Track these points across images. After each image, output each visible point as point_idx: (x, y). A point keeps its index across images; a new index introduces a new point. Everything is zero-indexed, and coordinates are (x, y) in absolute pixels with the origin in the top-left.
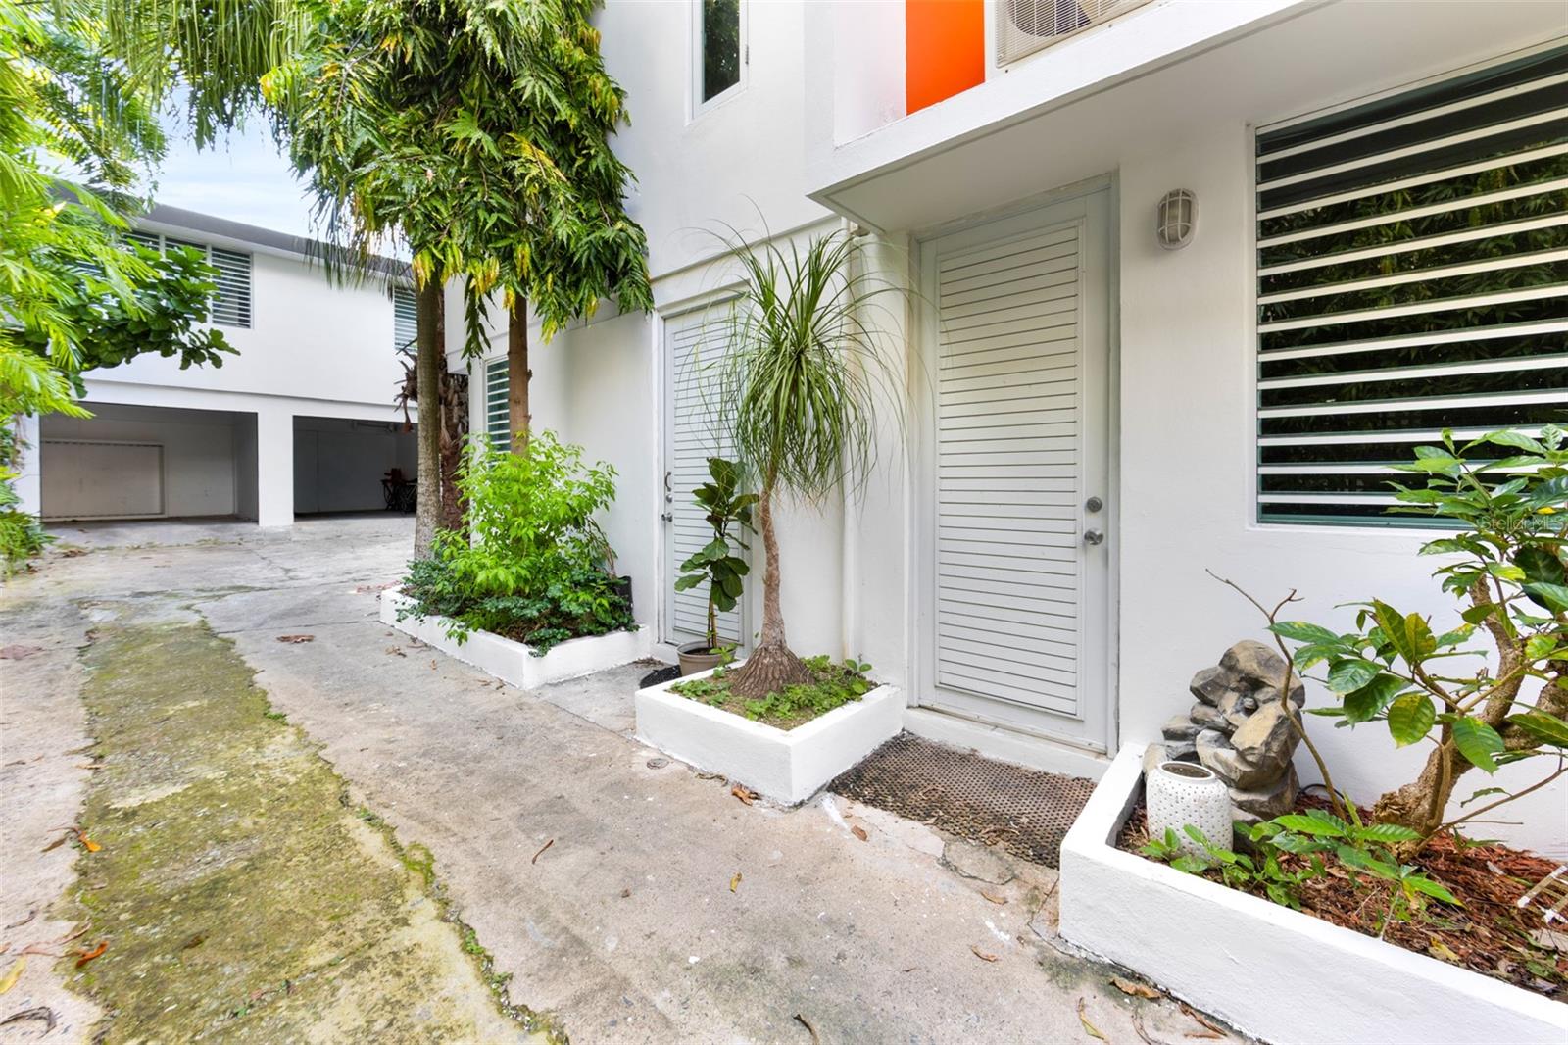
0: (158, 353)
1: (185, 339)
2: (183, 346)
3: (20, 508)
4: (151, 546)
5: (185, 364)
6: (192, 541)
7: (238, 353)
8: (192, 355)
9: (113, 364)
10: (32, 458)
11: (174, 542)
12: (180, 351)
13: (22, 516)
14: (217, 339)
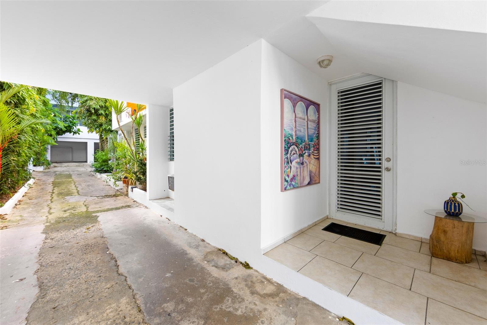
0: (69, 133)
1: (73, 130)
2: (73, 131)
3: (47, 159)
4: (68, 166)
5: (73, 135)
6: (75, 165)
7: (82, 132)
8: (75, 133)
9: (62, 135)
10: (49, 151)
11: (72, 165)
12: (73, 133)
13: (48, 160)
14: (79, 130)
